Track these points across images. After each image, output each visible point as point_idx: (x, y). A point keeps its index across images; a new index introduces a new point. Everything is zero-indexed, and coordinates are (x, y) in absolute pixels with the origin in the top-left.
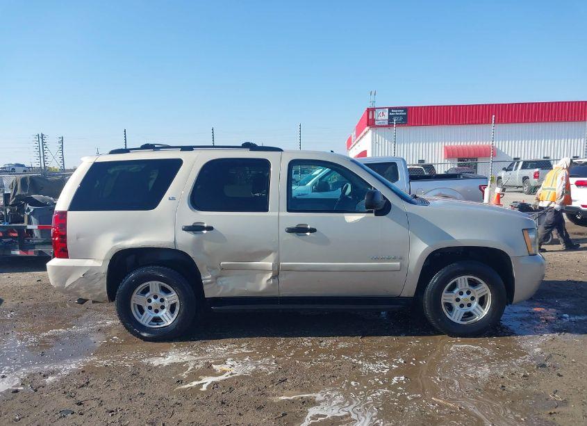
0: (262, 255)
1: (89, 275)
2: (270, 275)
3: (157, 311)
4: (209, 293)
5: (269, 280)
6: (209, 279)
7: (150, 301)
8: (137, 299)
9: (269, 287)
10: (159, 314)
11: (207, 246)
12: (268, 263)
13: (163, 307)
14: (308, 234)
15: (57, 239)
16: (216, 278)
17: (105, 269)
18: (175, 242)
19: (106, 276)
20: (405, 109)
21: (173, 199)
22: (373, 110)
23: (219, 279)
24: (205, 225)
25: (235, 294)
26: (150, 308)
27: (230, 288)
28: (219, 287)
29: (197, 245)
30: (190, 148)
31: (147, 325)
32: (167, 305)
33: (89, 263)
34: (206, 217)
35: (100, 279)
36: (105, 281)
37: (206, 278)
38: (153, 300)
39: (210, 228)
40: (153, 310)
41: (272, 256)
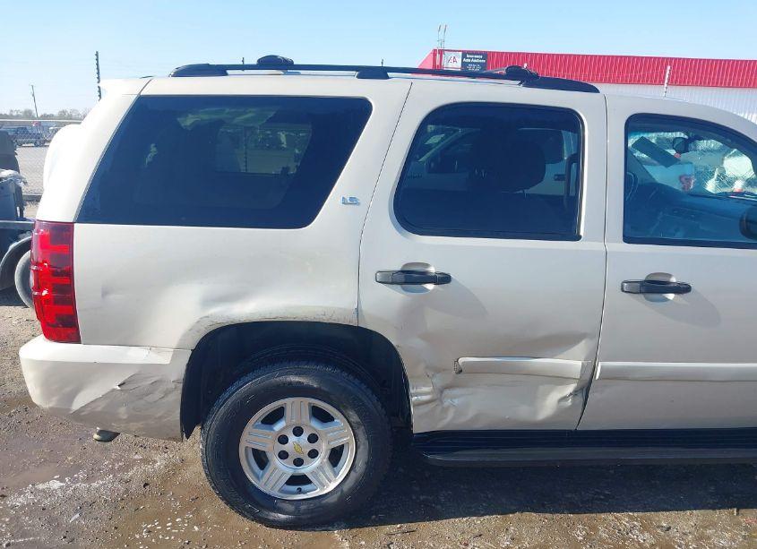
0: (560, 342)
1: (135, 385)
2: (570, 388)
3: (299, 462)
4: (421, 423)
5: (565, 398)
6: (426, 394)
7: (283, 440)
8: (254, 436)
9: (560, 412)
10: (305, 470)
11: (434, 320)
12: (572, 362)
13: (314, 454)
14: (671, 296)
15: (45, 293)
16: (442, 392)
17: (179, 371)
18: (357, 309)
19: (181, 386)
20: (485, 55)
21: (353, 201)
22: (441, 52)
23: (447, 392)
24: (432, 270)
25: (479, 426)
26: (283, 455)
27: (471, 414)
28: (445, 410)
29: (410, 317)
30: (380, 73)
31: (275, 493)
32: (324, 448)
33: (136, 356)
34: (435, 251)
35: (167, 393)
36: (176, 397)
37: (420, 392)
38: (292, 438)
39: (443, 279)
40: (290, 459)
41: (582, 348)
